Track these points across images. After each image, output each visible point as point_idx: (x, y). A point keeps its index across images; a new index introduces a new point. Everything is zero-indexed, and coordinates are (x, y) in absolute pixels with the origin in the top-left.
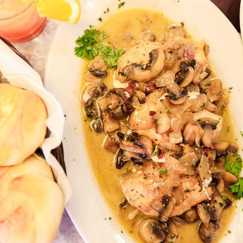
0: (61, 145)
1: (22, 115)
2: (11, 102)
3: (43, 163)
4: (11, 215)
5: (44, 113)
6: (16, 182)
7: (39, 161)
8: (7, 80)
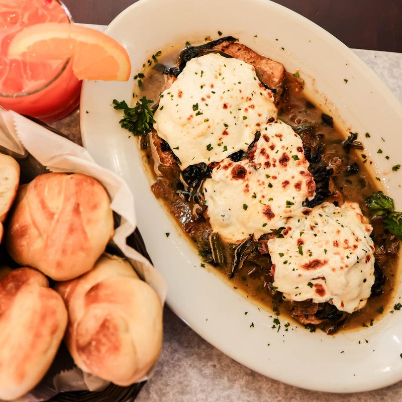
0: (137, 230)
1: (78, 205)
2: (59, 193)
3: (120, 262)
4: (98, 333)
5: (105, 196)
6: (93, 293)
7: (114, 261)
8: (47, 168)
